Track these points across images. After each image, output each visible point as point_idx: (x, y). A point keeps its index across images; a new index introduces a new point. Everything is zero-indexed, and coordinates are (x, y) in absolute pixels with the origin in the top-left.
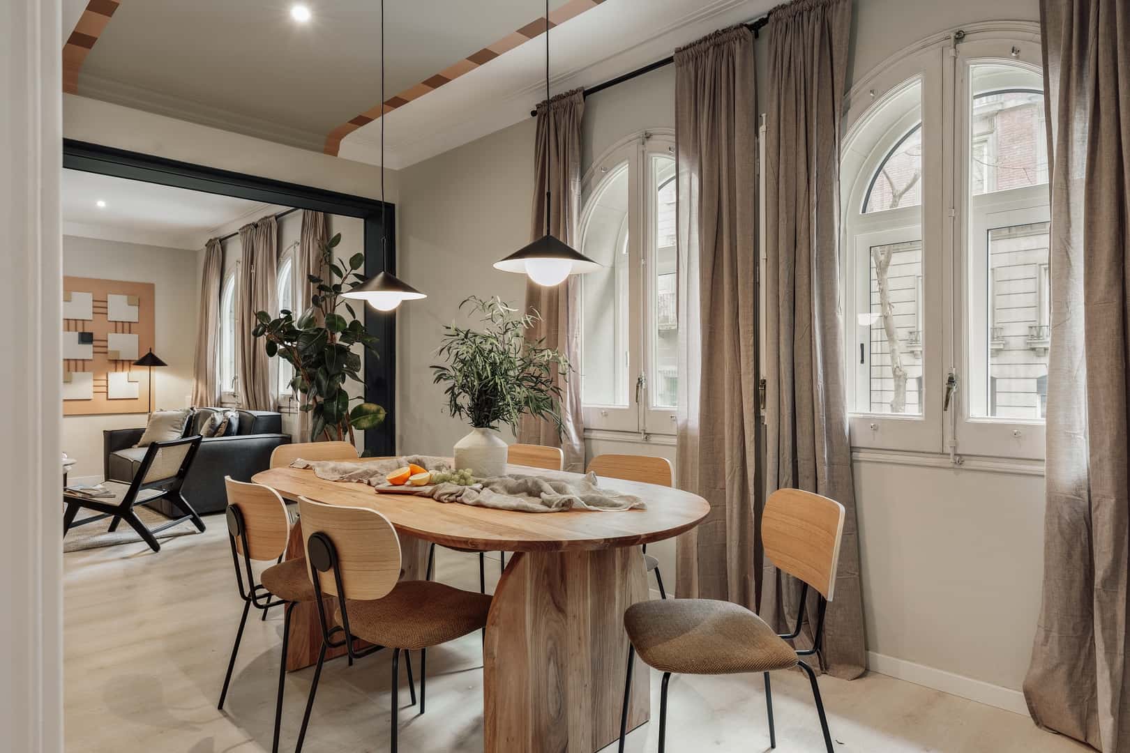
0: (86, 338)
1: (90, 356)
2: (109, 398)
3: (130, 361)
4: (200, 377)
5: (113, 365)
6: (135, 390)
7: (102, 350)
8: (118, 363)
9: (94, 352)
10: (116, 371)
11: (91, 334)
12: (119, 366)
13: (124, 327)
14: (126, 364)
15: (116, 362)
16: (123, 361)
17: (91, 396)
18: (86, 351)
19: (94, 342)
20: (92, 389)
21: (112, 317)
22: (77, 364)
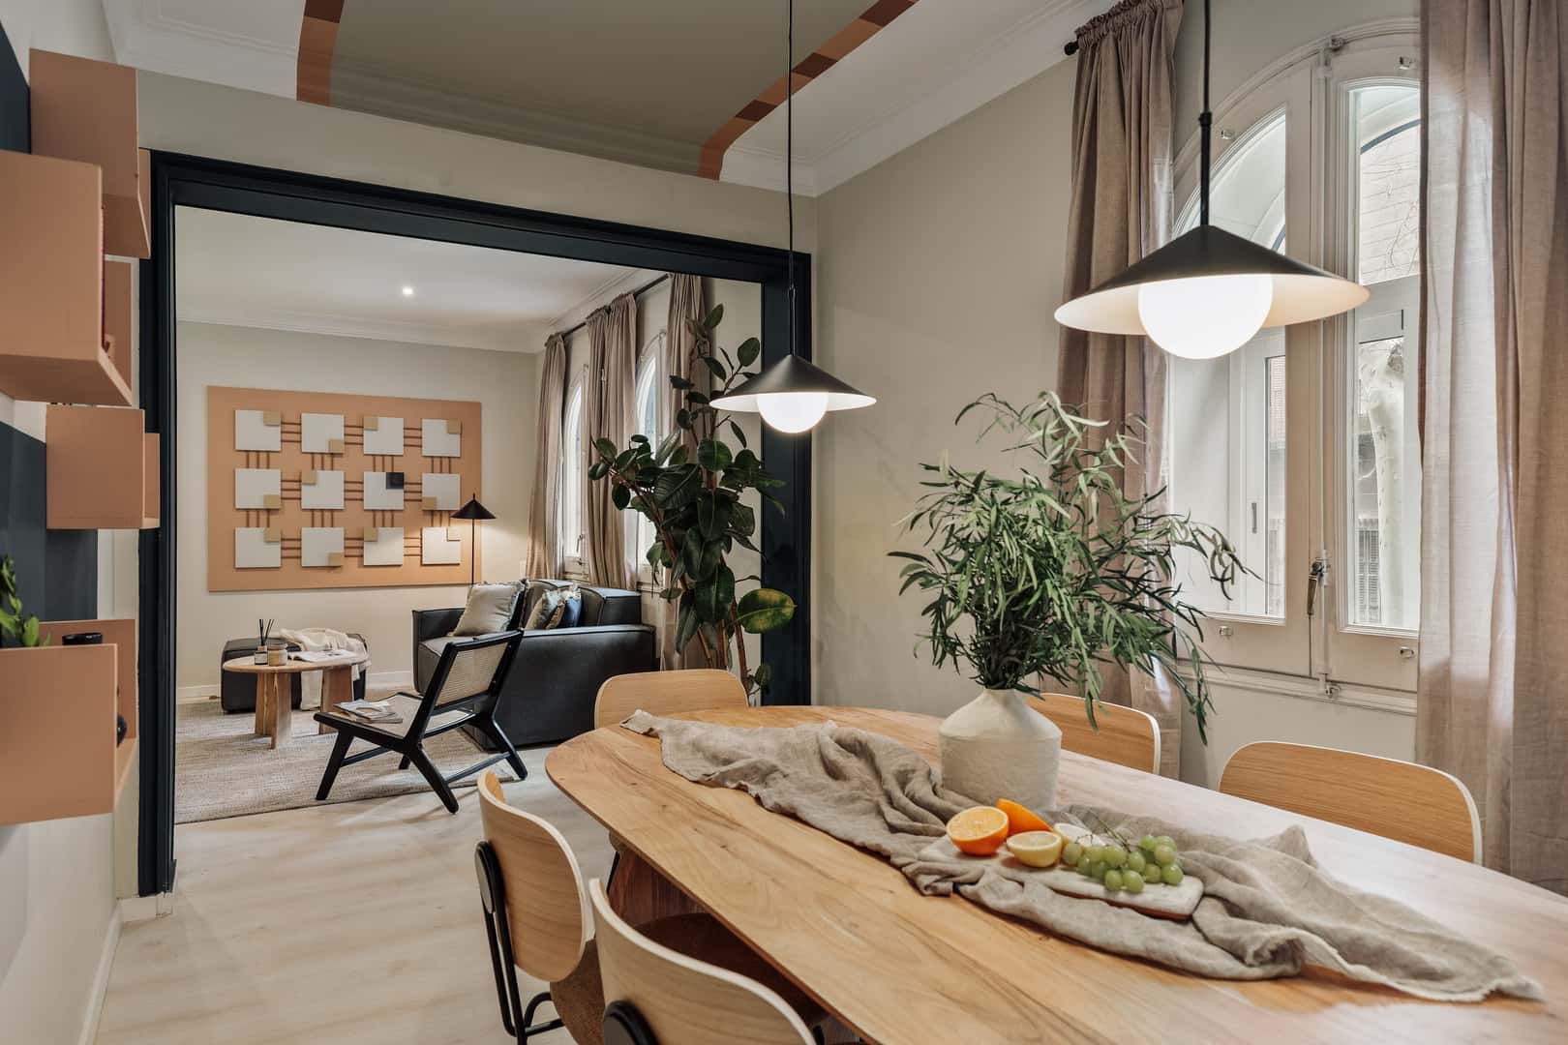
0: (396, 480)
1: (400, 505)
2: (424, 563)
3: (449, 511)
4: (537, 535)
5: (429, 518)
6: (455, 553)
7: (415, 498)
8: (434, 514)
9: (405, 500)
10: (432, 526)
11: (401, 475)
12: (437, 519)
13: (442, 464)
14: (445, 516)
15: (432, 512)
16: (441, 511)
17: (399, 559)
18: (395, 499)
19: (405, 486)
20: (402, 551)
21: (427, 450)
22: (385, 517)
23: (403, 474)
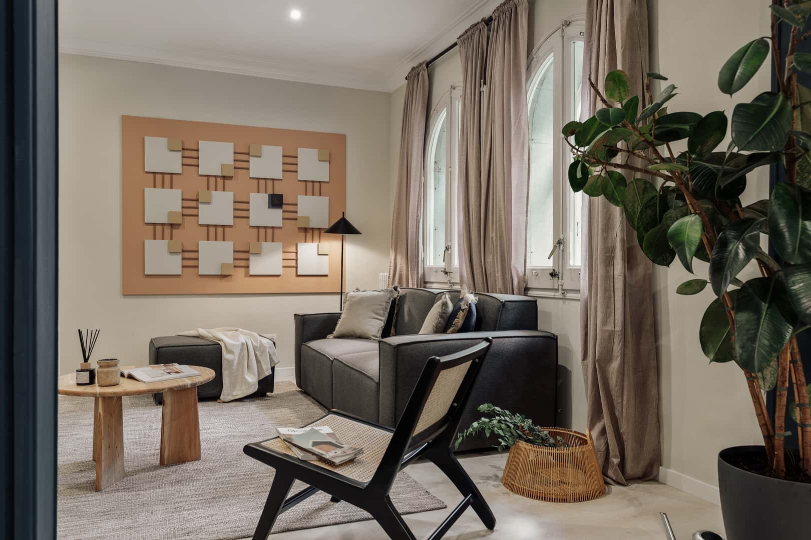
0: (276, 201)
1: (279, 223)
2: (298, 274)
3: (319, 229)
4: (398, 251)
5: (303, 234)
6: (322, 265)
7: (291, 217)
8: (308, 232)
9: (284, 219)
10: (305, 242)
11: (281, 197)
12: (309, 235)
13: (314, 187)
14: (316, 233)
15: (305, 230)
16: (313, 229)
17: (279, 271)
18: (275, 217)
19: (283, 206)
20: (281, 263)
21: (301, 176)
22: (266, 233)
23: (282, 195)
